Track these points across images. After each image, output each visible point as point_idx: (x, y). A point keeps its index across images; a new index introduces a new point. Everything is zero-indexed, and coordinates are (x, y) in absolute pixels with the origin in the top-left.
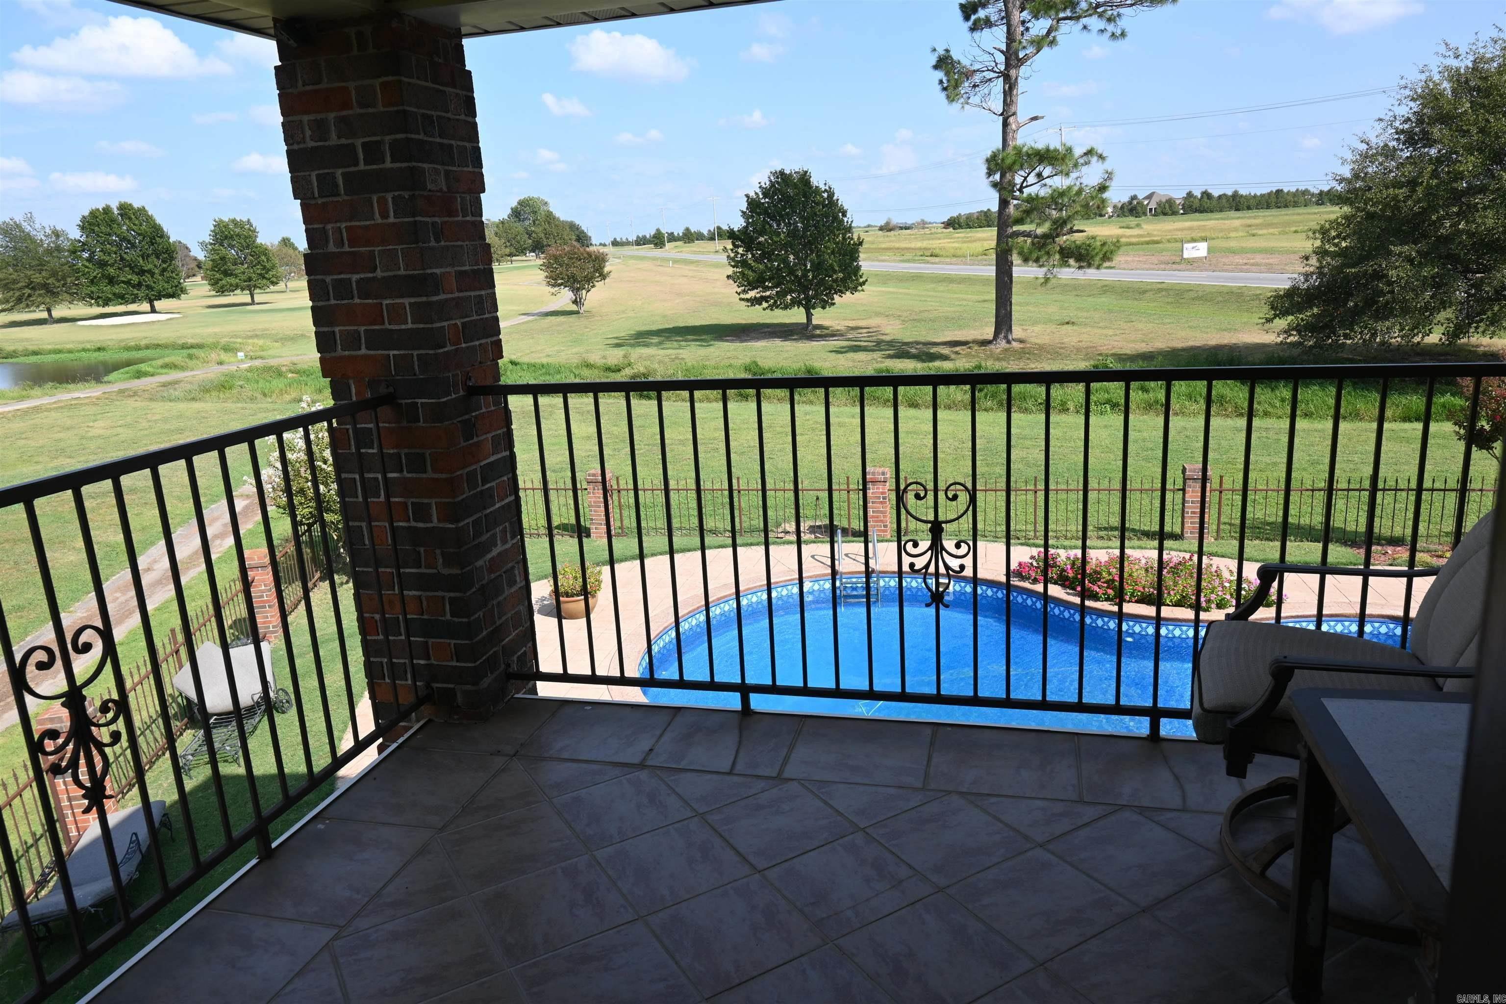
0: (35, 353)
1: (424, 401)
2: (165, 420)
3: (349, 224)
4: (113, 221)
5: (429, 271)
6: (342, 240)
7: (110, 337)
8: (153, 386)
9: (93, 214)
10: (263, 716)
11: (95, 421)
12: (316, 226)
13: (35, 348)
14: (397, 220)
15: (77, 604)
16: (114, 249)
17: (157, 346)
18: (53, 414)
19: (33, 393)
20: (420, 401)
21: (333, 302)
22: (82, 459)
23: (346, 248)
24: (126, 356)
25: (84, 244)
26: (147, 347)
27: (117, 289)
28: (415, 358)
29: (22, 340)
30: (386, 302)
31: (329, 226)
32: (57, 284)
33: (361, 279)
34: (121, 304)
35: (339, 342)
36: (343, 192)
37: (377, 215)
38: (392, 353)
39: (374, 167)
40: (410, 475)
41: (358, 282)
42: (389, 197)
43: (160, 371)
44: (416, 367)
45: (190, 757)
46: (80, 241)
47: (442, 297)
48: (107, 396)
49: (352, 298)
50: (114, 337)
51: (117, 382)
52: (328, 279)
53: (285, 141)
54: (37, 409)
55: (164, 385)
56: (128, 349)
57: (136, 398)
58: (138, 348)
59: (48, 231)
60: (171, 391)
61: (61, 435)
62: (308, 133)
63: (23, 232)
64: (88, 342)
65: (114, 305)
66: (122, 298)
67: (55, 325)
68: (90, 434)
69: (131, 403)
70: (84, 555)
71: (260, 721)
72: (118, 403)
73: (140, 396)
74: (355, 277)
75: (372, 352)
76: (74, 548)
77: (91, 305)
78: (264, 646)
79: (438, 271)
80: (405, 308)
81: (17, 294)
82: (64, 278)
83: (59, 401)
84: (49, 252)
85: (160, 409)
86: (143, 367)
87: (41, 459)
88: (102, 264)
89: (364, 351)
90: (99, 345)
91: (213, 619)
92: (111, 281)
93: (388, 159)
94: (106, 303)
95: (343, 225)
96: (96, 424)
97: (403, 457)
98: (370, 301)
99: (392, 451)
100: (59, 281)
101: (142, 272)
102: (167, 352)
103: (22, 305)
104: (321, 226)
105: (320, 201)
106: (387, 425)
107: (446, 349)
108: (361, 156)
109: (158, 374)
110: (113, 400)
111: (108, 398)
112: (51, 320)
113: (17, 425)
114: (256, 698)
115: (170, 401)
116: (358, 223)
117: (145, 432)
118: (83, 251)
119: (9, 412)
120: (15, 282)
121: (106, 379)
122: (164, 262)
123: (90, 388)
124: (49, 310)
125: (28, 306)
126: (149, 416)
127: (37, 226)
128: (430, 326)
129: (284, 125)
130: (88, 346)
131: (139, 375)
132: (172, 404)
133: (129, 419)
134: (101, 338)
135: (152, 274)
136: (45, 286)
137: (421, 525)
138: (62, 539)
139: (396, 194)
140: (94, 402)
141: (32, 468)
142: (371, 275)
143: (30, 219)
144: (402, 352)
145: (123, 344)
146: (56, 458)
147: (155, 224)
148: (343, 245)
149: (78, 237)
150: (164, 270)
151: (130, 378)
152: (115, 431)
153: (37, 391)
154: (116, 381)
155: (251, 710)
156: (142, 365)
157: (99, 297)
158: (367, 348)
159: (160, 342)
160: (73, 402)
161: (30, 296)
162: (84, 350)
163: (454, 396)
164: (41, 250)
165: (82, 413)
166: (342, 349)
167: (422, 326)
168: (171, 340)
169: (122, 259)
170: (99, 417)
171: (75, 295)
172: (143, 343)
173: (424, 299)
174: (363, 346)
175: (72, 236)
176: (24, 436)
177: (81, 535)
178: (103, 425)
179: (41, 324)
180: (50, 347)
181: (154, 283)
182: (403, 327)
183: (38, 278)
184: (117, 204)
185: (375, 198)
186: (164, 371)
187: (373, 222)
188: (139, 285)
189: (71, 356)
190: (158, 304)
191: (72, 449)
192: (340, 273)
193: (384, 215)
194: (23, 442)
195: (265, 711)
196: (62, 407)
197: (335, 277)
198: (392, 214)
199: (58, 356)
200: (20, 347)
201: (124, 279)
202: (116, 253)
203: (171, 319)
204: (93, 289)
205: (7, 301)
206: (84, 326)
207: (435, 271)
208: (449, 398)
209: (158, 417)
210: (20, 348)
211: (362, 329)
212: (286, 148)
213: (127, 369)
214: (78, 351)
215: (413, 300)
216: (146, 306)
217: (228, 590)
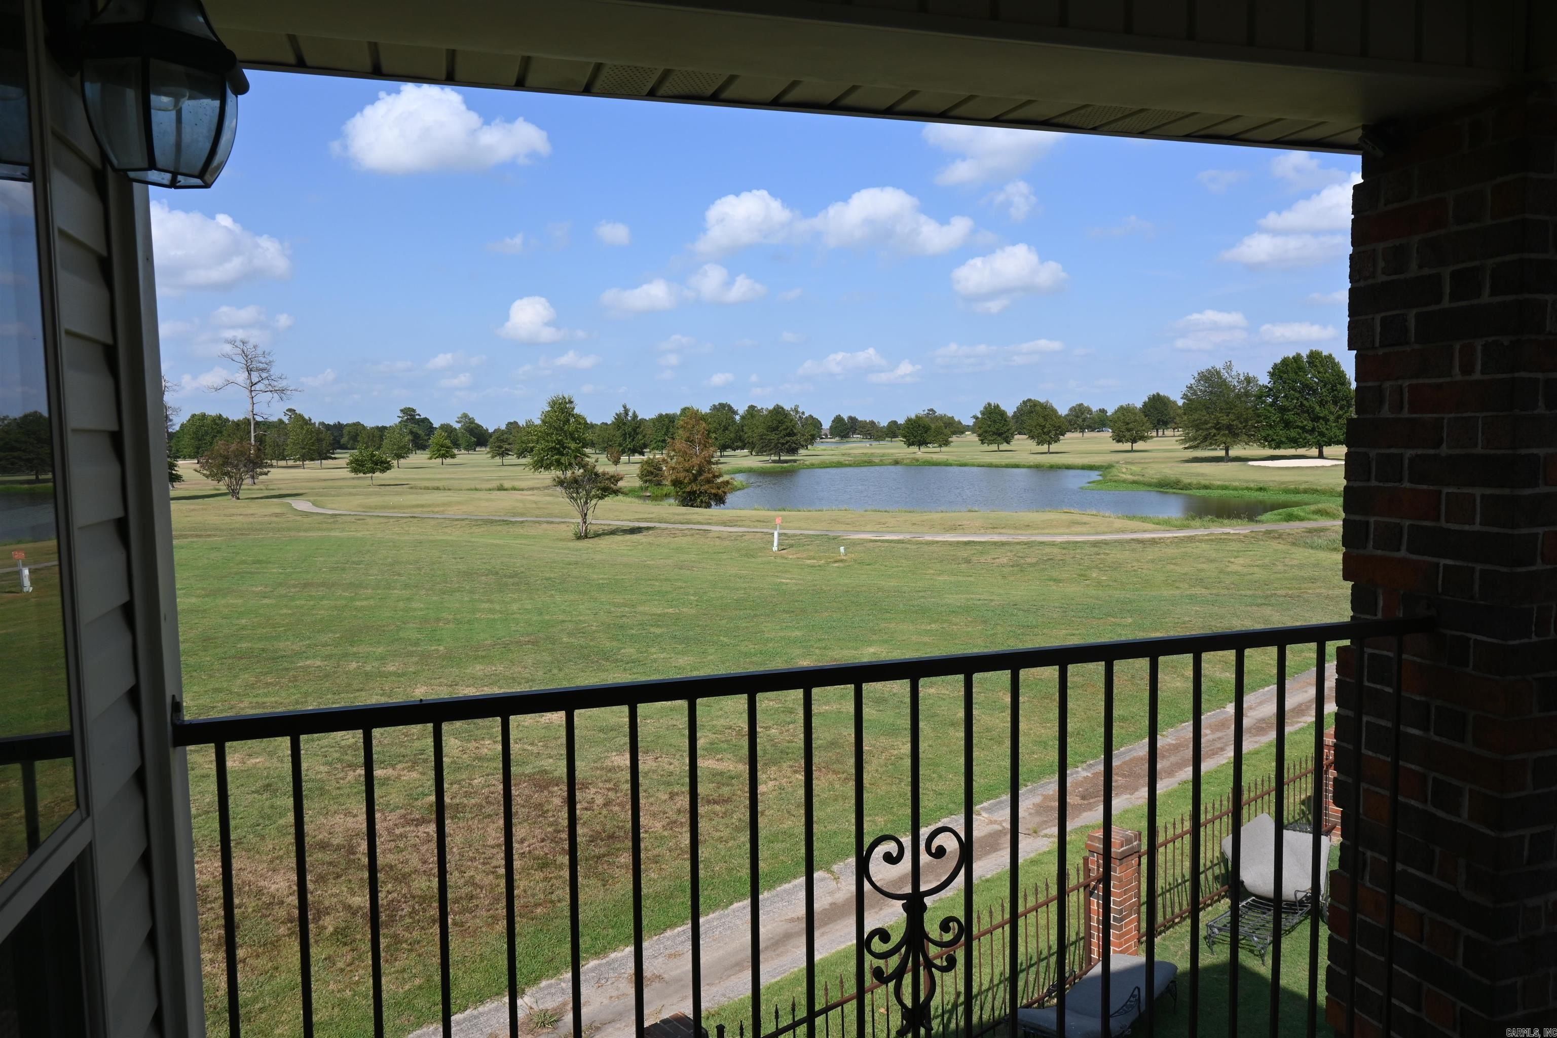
0: (1206, 487)
1: (1479, 637)
2: (1301, 567)
3: (1414, 381)
4: (1300, 368)
5: (1524, 451)
6: (1402, 402)
7: (1273, 479)
8: (1298, 531)
9: (1285, 361)
10: (1306, 918)
11: (1236, 557)
12: (1370, 384)
13: (1207, 483)
14: (1486, 377)
15: (1170, 730)
16: (1297, 395)
17: (1315, 491)
18: (1204, 545)
19: (1193, 523)
20: (1474, 636)
21: (1374, 483)
22: (1214, 592)
23: (1405, 414)
24: (1283, 498)
25: (1270, 389)
26: (1305, 491)
27: (1293, 433)
28: (1477, 575)
29: (1198, 475)
30: (1446, 490)
31: (1387, 384)
32: (1240, 426)
33: (1417, 455)
34: (1292, 447)
35: (1372, 536)
36: (1413, 339)
37: (1457, 370)
38: (1443, 562)
39: (1464, 303)
40: (1437, 738)
41: (1412, 460)
42: (1479, 344)
43: (1311, 516)
44: (1476, 588)
45: (1216, 930)
46: (1267, 387)
47: (1542, 489)
48: (1253, 535)
49: (1400, 480)
50: (1277, 478)
51: (1269, 523)
52: (1373, 453)
53: (1350, 277)
54: (1191, 539)
55: (1310, 531)
56: (1287, 491)
57: (1280, 540)
58: (1296, 491)
59: (1242, 377)
60: (1315, 538)
61: (1204, 566)
62: (1381, 264)
63: (1221, 378)
64: (1253, 481)
65: (1285, 448)
66: (1295, 442)
67: (1229, 463)
68: (1229, 569)
69: (1275, 545)
70: (1190, 685)
71: (1300, 922)
72: (1262, 543)
73: (1283, 539)
74: (1409, 453)
75: (1414, 557)
76: (1183, 675)
77: (1264, 447)
78: (1324, 840)
79: (1541, 452)
80: (1475, 500)
81: (1205, 433)
82: (1246, 421)
83: (1211, 534)
84: (1238, 396)
85: (1301, 554)
86: (1295, 510)
87: (1181, 585)
88: (1283, 410)
89: (1403, 553)
90: (1262, 485)
91: (1273, 794)
92: (1288, 425)
93: (1487, 291)
94: (1278, 447)
95: (1406, 383)
96: (1236, 561)
97: (1433, 710)
98: (1425, 487)
99: (1418, 698)
100: (1241, 423)
101: (1316, 419)
102: (1324, 498)
103: (1207, 443)
104: (1376, 384)
105: (1381, 352)
106: (1418, 660)
107: (1534, 568)
108: (1447, 290)
109: (1309, 519)
110: (1258, 540)
111: (1254, 536)
112: (1227, 459)
113: (1171, 551)
114: (1300, 895)
115: (1312, 548)
116: (1427, 381)
117: (1279, 576)
118: (1268, 396)
119: (1168, 538)
120: (1206, 422)
121: (1259, 518)
122: (1341, 408)
123: (1242, 525)
124: (1227, 450)
125: (1211, 444)
126: (1287, 560)
127: (1234, 373)
128: (1510, 531)
129: (1352, 257)
130: (1252, 485)
131: (1290, 518)
132: (1311, 551)
133: (1267, 560)
134: (1265, 479)
135: (1326, 420)
136: (1229, 427)
137: (1440, 814)
138: (1175, 664)
139: (1490, 339)
140: (1241, 539)
141: (1172, 592)
142: (1431, 452)
143: (1229, 367)
144: (1458, 563)
145: (1283, 486)
146: (1194, 586)
147: (1339, 371)
148: (1402, 408)
149: (1266, 383)
150: (1339, 417)
151: (1279, 521)
152: (1251, 570)
153: (1197, 522)
154: (1267, 522)
155: (1294, 906)
156: (1295, 509)
157: (1273, 440)
158: (1409, 550)
159: (1319, 488)
160: (1223, 537)
161: (1214, 435)
162: (1248, 489)
163: (1534, 639)
164: (1232, 395)
165: (1228, 548)
166: (1374, 547)
167: (1495, 530)
168: (1331, 486)
169: (1302, 405)
170: (1241, 554)
171: (1251, 438)
172: (1302, 487)
173: (1506, 491)
174: (1404, 547)
175: (1260, 383)
176: (1174, 561)
177: (1192, 664)
178: (1242, 562)
179: (1218, 462)
180: (1219, 483)
181: (1327, 429)
182: (1467, 528)
183: (1225, 420)
184: (1308, 352)
185: (1457, 347)
186: (1315, 517)
187: (1448, 379)
188: (1313, 430)
189: (1235, 493)
190: (1327, 450)
191: (1210, 580)
192: (1390, 447)
193: (1467, 369)
194: (1172, 567)
195: (1309, 913)
196: (1212, 540)
197: (1383, 451)
198: (1479, 367)
199: (1224, 492)
200: (1194, 480)
201: (1300, 424)
202: (1298, 399)
203: (1336, 465)
204: (1270, 432)
205: (1195, 439)
206: (1253, 466)
207: (1535, 451)
208: (1526, 640)
209: (1295, 562)
210: (1195, 482)
211: (1407, 523)
212: (1349, 285)
213: (1280, 511)
214: (1243, 489)
215: (1488, 491)
216: (1315, 451)
217: (1297, 767)
